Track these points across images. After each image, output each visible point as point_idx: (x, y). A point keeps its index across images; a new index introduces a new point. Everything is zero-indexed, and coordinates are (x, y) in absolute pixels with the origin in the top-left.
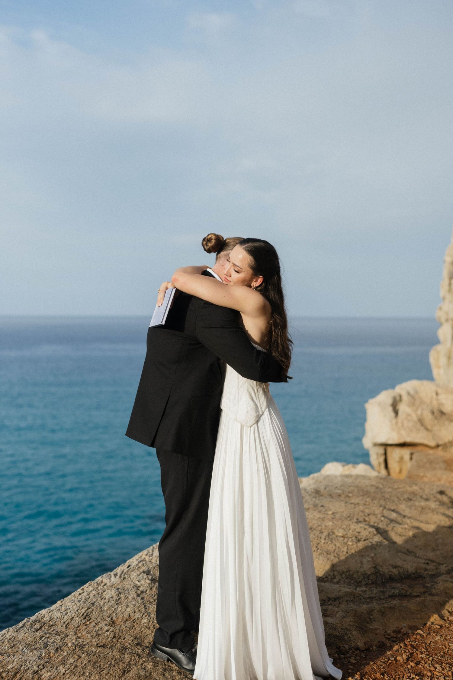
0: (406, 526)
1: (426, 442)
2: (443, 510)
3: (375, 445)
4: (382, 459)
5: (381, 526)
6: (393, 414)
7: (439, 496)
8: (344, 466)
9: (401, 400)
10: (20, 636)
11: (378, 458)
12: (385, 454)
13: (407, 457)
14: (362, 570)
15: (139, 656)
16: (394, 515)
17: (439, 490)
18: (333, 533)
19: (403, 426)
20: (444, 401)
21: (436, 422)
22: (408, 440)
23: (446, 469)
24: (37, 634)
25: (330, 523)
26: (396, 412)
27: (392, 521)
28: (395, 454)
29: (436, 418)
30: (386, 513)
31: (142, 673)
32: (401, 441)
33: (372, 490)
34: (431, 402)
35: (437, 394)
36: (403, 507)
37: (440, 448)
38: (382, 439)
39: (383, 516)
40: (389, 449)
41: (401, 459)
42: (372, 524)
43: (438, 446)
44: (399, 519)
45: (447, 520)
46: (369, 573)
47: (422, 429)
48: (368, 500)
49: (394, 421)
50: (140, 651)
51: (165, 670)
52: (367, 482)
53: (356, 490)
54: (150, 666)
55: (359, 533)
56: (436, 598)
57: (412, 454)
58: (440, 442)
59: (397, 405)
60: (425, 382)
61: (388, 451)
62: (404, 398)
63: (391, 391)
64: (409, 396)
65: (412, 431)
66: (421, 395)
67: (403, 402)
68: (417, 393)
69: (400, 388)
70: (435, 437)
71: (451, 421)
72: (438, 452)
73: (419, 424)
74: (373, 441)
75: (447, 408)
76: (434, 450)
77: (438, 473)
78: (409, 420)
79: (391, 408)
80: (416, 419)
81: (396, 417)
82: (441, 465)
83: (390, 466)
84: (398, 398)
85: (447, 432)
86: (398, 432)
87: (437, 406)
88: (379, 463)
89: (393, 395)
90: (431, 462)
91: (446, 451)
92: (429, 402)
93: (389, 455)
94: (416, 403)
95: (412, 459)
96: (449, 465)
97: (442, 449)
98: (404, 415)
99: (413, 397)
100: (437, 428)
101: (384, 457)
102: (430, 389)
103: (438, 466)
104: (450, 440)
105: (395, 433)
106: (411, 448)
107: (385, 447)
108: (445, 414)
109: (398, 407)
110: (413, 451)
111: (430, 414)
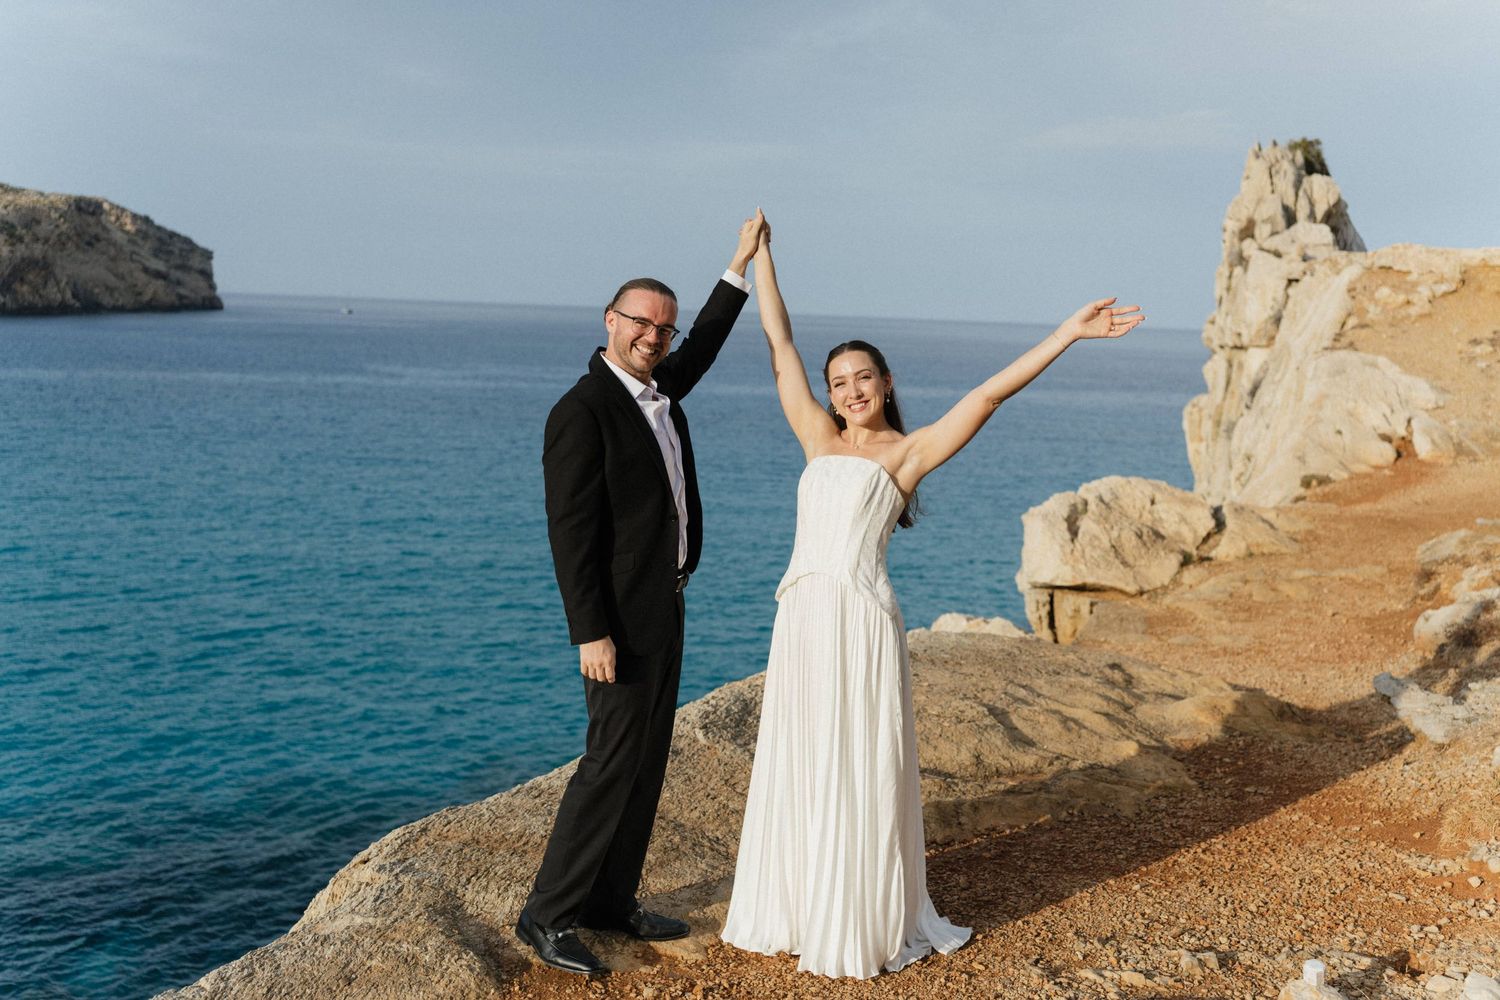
0: (1036, 708)
1: (1120, 585)
2: (1102, 690)
3: (1035, 586)
4: (1044, 612)
5: (999, 705)
6: (1068, 536)
7: (1108, 671)
8: (968, 620)
9: (1085, 510)
10: (517, 801)
11: (1038, 609)
12: (1051, 603)
13: (1085, 609)
14: (958, 758)
15: (664, 829)
16: (1022, 693)
17: (1110, 662)
18: (925, 710)
19: (1083, 557)
20: (1164, 516)
21: (1143, 551)
22: (1090, 580)
23: (1143, 633)
24: (537, 800)
25: (923, 698)
26: (1074, 532)
27: (1017, 700)
28: (1066, 604)
29: (1145, 544)
30: (1011, 689)
31: (668, 845)
32: (1079, 582)
33: (1000, 657)
34: (1141, 516)
35: (1153, 502)
36: (1040, 683)
37: (1145, 596)
38: (1046, 577)
39: (1006, 693)
40: (1058, 594)
41: (1077, 611)
42: (985, 701)
43: (1141, 593)
44: (1030, 699)
45: (1105, 703)
46: (968, 763)
47: (1117, 562)
48: (989, 670)
49: (1069, 547)
50: (664, 824)
51: (694, 845)
52: (995, 646)
53: (973, 656)
54: (677, 839)
55: (962, 712)
56: (1054, 797)
57: (1092, 605)
58: (1146, 587)
59: (1077, 519)
60: (1133, 480)
61: (1056, 599)
62: (1092, 507)
63: (1071, 493)
64: (1101, 504)
65: (1098, 566)
66: (1125, 502)
67: (1089, 514)
68: (1117, 498)
69: (1087, 490)
70: (1138, 577)
71: (1172, 551)
72: (1141, 603)
73: (1112, 554)
74: (1033, 580)
75: (1168, 528)
76: (1133, 600)
77: (1131, 637)
78: (1094, 547)
79: (1065, 525)
80: (1108, 545)
81: (1072, 540)
82: (1139, 625)
83: (1057, 624)
84: (1080, 507)
85: (1161, 569)
86: (1073, 567)
87: (1149, 524)
88: (1040, 618)
89: (1072, 502)
90: (1122, 620)
91: (1155, 602)
92: (1137, 516)
93: (1056, 605)
94: (1112, 517)
95: (1091, 612)
96: (1151, 625)
97: (1149, 599)
98: (1088, 538)
99: (1107, 505)
100: (1143, 562)
101: (1048, 607)
102: (1142, 492)
103: (1132, 627)
104: (1166, 582)
105: (1068, 569)
106: (1092, 594)
107: (1050, 591)
108: (1163, 537)
109: (1078, 523)
110: (1096, 600)
111: (1134, 538)
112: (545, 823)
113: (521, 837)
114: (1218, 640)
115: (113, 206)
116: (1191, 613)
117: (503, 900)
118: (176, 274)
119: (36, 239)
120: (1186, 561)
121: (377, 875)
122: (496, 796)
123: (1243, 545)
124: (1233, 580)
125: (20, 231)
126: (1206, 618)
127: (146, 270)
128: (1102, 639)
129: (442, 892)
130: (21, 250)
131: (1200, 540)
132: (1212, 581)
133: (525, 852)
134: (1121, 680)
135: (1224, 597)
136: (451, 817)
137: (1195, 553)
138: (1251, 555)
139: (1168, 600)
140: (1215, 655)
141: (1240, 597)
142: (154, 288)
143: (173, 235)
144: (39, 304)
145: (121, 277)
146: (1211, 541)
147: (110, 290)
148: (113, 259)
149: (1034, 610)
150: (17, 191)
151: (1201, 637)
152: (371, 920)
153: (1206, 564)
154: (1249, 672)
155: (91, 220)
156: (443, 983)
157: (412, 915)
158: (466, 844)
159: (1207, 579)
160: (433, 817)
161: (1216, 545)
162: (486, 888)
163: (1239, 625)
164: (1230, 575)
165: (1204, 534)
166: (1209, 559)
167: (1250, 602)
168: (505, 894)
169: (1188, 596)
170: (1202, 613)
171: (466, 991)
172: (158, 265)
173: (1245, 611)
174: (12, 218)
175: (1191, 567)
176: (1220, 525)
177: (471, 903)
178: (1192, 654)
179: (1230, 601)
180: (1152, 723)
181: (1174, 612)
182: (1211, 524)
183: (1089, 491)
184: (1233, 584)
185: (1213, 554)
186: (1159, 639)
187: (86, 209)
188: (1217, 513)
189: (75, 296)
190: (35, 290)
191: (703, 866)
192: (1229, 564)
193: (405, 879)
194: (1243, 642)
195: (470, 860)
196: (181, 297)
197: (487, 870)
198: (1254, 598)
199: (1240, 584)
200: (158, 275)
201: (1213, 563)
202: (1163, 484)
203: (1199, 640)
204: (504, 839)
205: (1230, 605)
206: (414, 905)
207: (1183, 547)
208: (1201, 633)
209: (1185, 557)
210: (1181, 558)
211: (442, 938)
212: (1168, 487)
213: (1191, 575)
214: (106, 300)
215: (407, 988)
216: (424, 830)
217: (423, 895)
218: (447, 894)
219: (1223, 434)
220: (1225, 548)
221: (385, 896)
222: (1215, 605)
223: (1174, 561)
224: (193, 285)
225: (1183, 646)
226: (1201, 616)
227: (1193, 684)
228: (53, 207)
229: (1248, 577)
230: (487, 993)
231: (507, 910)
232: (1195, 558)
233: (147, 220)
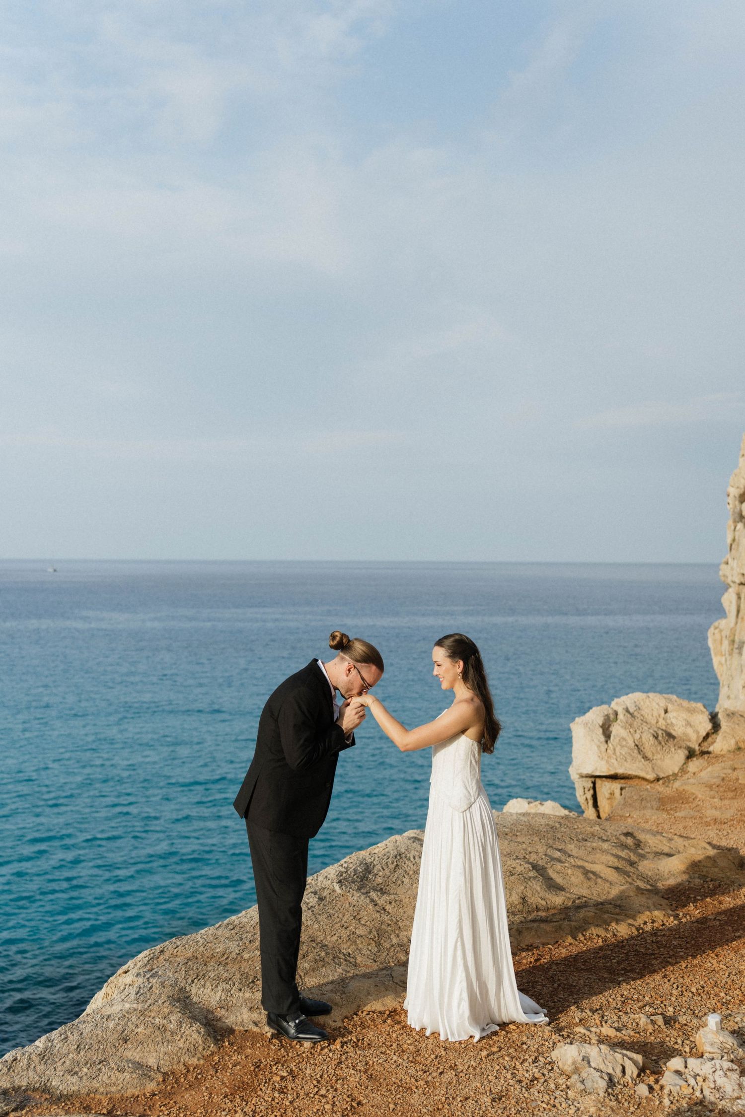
0: (567, 864)
1: (642, 774)
2: (616, 851)
3: (582, 776)
4: (589, 795)
5: (540, 862)
6: (603, 739)
7: (623, 838)
8: (529, 803)
9: (616, 719)
10: (220, 933)
11: (585, 793)
12: (594, 788)
13: (617, 792)
16: (558, 854)
17: (625, 831)
19: (615, 753)
20: (674, 721)
21: (659, 748)
22: (620, 771)
23: (657, 809)
24: (233, 931)
26: (607, 735)
27: (554, 859)
29: (660, 743)
30: (550, 851)
32: (612, 772)
33: (545, 829)
34: (657, 722)
35: (666, 712)
36: (571, 847)
37: (661, 782)
38: (589, 770)
39: (546, 855)
40: (598, 781)
41: (612, 794)
42: (531, 860)
43: (658, 779)
44: (563, 858)
45: (616, 860)
46: (517, 902)
47: (640, 757)
48: (536, 839)
49: (604, 747)
51: (334, 957)
52: (543, 822)
53: (526, 829)
55: (515, 868)
57: (622, 789)
58: (662, 775)
59: (609, 726)
60: (651, 695)
61: (597, 786)
62: (621, 716)
63: (605, 707)
64: (627, 714)
65: (626, 760)
66: (645, 712)
67: (618, 721)
68: (639, 708)
69: (617, 703)
70: (656, 768)
71: (680, 747)
72: (658, 787)
73: (636, 751)
74: (580, 772)
75: (677, 731)
76: (652, 785)
77: (648, 813)
78: (622, 746)
79: (601, 730)
80: (633, 744)
81: (607, 742)
82: (654, 803)
83: (599, 804)
84: (612, 717)
85: (673, 760)
86: (607, 762)
87: (664, 728)
88: (587, 799)
89: (606, 713)
90: (642, 800)
91: (667, 786)
92: (654, 722)
93: (597, 790)
94: (635, 723)
95: (621, 794)
96: (664, 804)
97: (663, 784)
98: (618, 739)
99: (631, 714)
100: (659, 756)
101: (592, 792)
102: (658, 704)
103: (649, 805)
104: (676, 772)
105: (604, 762)
106: (622, 781)
107: (593, 779)
108: (674, 737)
109: (611, 729)
110: (624, 785)
111: (651, 738)
112: (238, 945)
113: (224, 954)
114: (711, 813)
116: (693, 794)
117: (215, 993)
120: (691, 755)
121: (136, 979)
122: (206, 929)
123: (733, 742)
124: (724, 768)
126: (703, 798)
128: (628, 815)
129: (177, 988)
131: (701, 739)
132: (709, 769)
133: (227, 964)
134: (632, 844)
135: (718, 781)
136: (178, 943)
137: (697, 748)
138: (739, 749)
139: (677, 784)
140: (708, 824)
141: (730, 781)
146: (710, 739)
149: (582, 796)
151: (699, 811)
152: (135, 1006)
153: (706, 756)
154: (731, 836)
156: (182, 1041)
157: (160, 1002)
158: (189, 960)
159: (707, 768)
160: (167, 943)
161: (713, 743)
162: (204, 986)
163: (726, 802)
164: (723, 764)
165: (704, 734)
166: (708, 753)
167: (737, 784)
168: (216, 989)
169: (692, 781)
170: (701, 793)
171: (197, 1045)
173: (732, 791)
175: (695, 759)
176: (716, 726)
177: (195, 995)
178: (691, 824)
179: (722, 784)
180: (650, 874)
181: (681, 793)
182: (709, 726)
183: (619, 704)
184: (725, 771)
185: (711, 749)
186: (668, 814)
188: (714, 718)
191: (340, 971)
192: (723, 756)
193: (153, 981)
194: (728, 815)
195: (192, 969)
197: (204, 974)
198: (740, 781)
199: (730, 771)
201: (711, 755)
202: (674, 697)
203: (697, 814)
204: (213, 956)
205: (722, 787)
206: (161, 997)
207: (689, 744)
208: (698, 808)
209: (689, 752)
210: (687, 752)
211: (180, 1015)
212: (678, 700)
213: (694, 765)
215: (161, 1044)
216: (162, 952)
217: (166, 990)
218: (180, 990)
219: (736, 651)
220: (720, 745)
221: (142, 991)
222: (710, 787)
223: (682, 755)
225: (685, 818)
226: (700, 796)
227: (685, 846)
229: (736, 766)
230: (209, 1047)
231: (218, 999)
232: (698, 752)
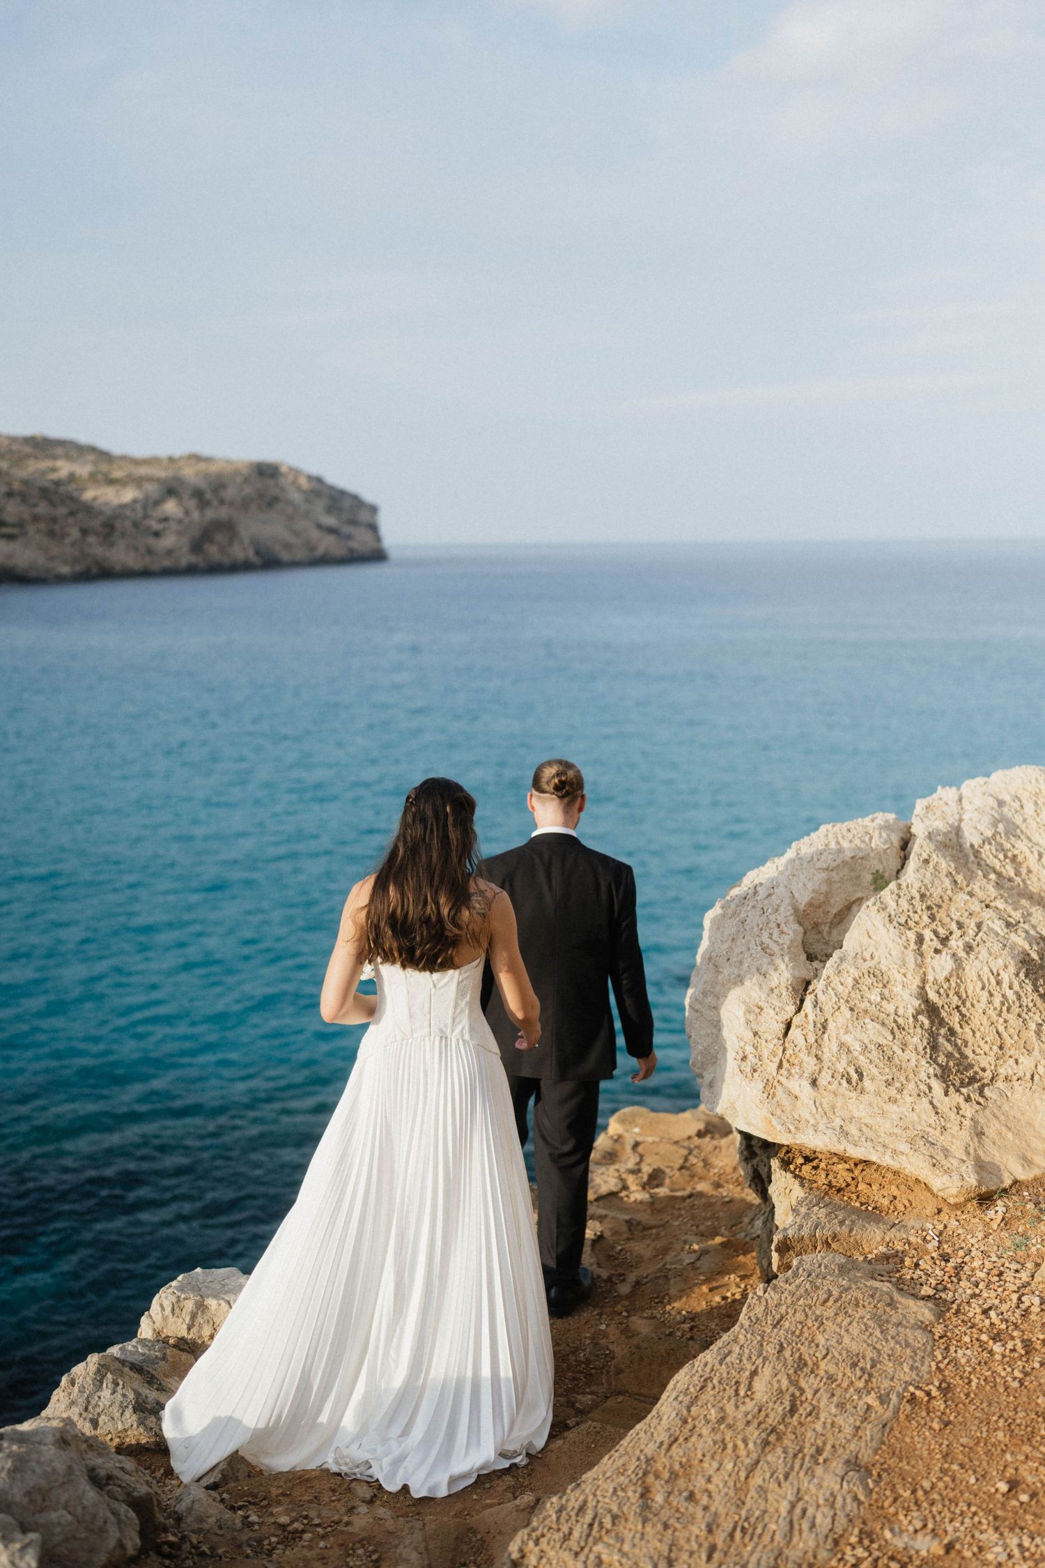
115: (291, 469)
118: (346, 529)
119: (222, 502)
125: (208, 496)
127: (320, 527)
130: (210, 514)
142: (327, 544)
143: (343, 493)
144: (226, 561)
145: (296, 534)
147: (288, 546)
148: (290, 518)
150: (208, 460)
155: (271, 482)
172: (330, 521)
174: (203, 485)
187: (266, 472)
189: (257, 553)
190: (222, 550)
196: (351, 550)
200: (332, 531)
214: (285, 556)
224: (361, 540)
228: (237, 472)
233: (319, 480)
